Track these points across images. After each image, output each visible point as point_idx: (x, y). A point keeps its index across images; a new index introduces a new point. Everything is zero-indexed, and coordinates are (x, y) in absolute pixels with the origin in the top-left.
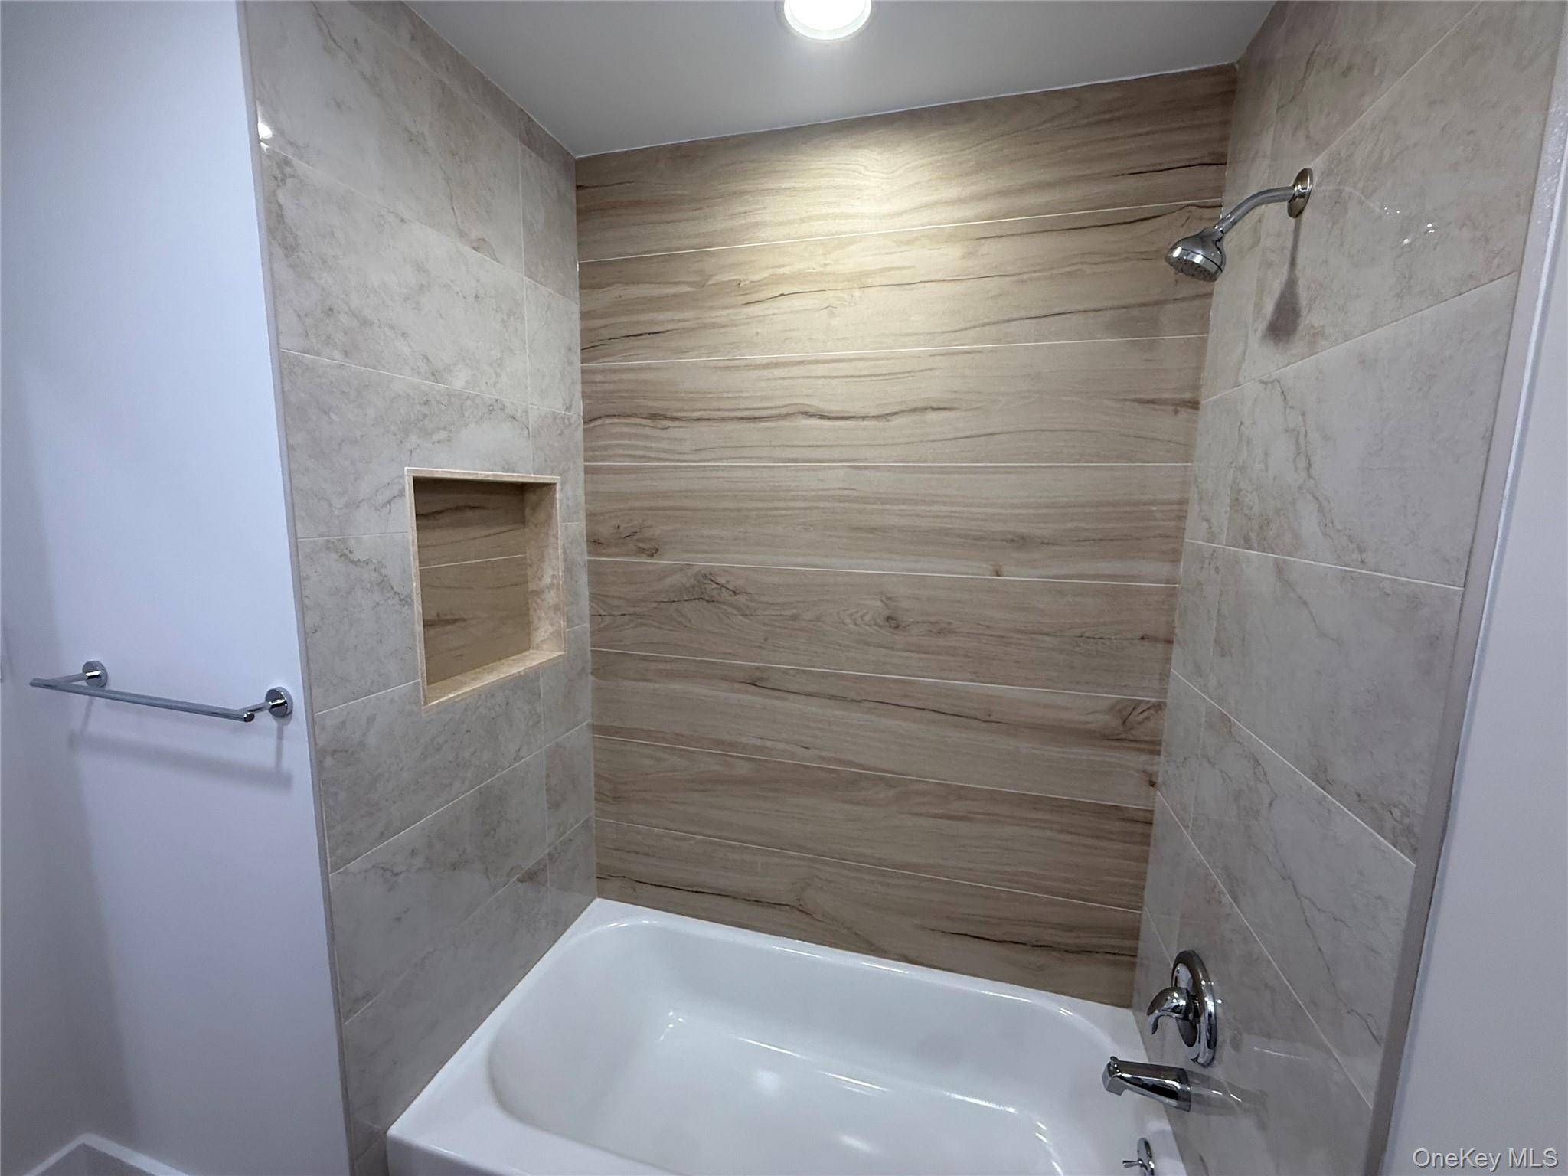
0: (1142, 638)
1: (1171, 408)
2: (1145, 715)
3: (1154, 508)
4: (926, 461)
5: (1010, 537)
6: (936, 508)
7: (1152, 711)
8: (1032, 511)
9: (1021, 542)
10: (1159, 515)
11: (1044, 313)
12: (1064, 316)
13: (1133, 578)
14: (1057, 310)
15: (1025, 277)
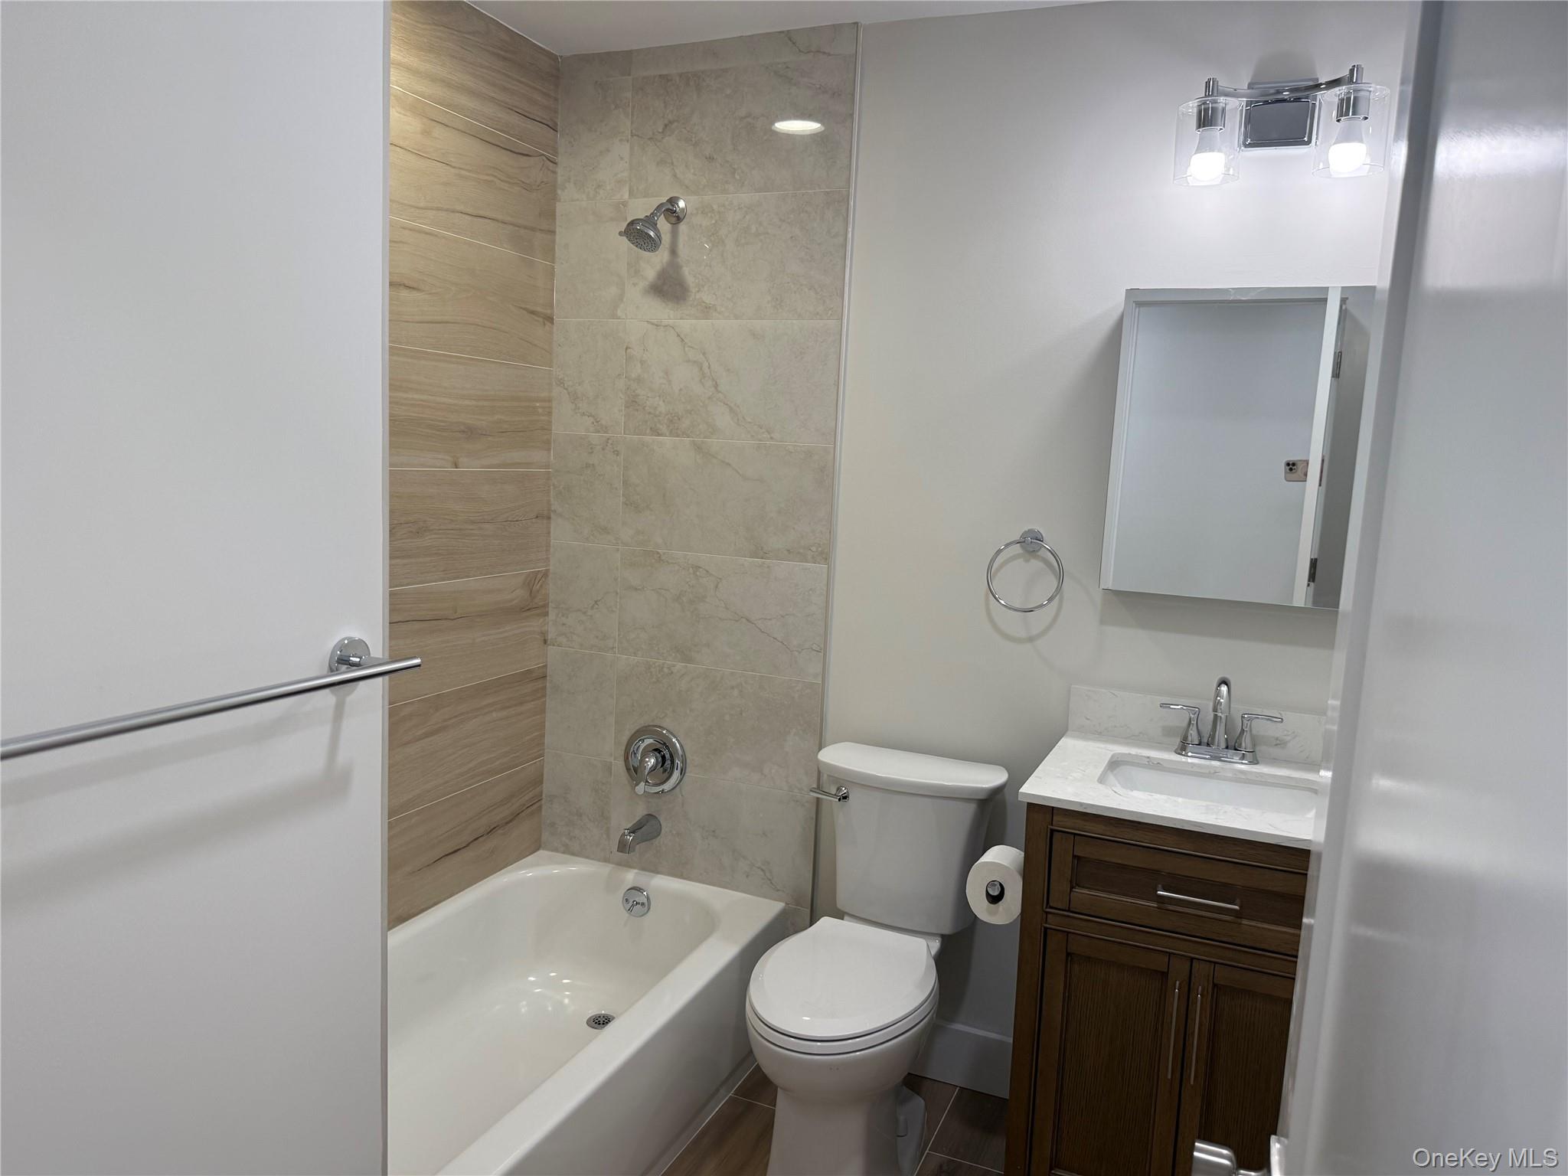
0: (537, 517)
1: (541, 320)
2: (539, 584)
3: (538, 405)
4: (400, 343)
5: (462, 428)
6: (410, 396)
7: (543, 579)
8: (474, 403)
9: (470, 433)
10: (540, 410)
11: (475, 213)
12: (486, 221)
13: (528, 465)
14: (481, 213)
15: (463, 172)
